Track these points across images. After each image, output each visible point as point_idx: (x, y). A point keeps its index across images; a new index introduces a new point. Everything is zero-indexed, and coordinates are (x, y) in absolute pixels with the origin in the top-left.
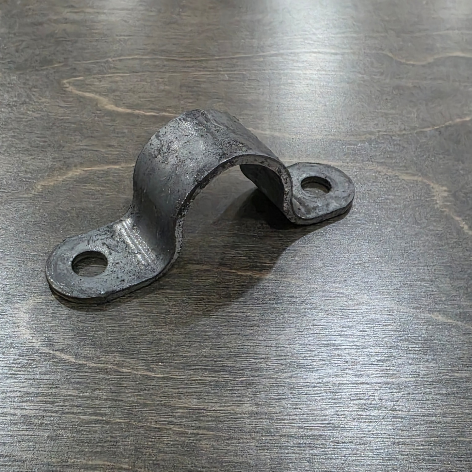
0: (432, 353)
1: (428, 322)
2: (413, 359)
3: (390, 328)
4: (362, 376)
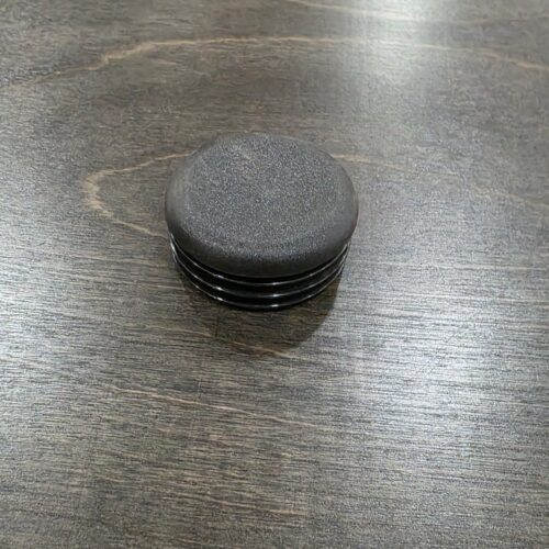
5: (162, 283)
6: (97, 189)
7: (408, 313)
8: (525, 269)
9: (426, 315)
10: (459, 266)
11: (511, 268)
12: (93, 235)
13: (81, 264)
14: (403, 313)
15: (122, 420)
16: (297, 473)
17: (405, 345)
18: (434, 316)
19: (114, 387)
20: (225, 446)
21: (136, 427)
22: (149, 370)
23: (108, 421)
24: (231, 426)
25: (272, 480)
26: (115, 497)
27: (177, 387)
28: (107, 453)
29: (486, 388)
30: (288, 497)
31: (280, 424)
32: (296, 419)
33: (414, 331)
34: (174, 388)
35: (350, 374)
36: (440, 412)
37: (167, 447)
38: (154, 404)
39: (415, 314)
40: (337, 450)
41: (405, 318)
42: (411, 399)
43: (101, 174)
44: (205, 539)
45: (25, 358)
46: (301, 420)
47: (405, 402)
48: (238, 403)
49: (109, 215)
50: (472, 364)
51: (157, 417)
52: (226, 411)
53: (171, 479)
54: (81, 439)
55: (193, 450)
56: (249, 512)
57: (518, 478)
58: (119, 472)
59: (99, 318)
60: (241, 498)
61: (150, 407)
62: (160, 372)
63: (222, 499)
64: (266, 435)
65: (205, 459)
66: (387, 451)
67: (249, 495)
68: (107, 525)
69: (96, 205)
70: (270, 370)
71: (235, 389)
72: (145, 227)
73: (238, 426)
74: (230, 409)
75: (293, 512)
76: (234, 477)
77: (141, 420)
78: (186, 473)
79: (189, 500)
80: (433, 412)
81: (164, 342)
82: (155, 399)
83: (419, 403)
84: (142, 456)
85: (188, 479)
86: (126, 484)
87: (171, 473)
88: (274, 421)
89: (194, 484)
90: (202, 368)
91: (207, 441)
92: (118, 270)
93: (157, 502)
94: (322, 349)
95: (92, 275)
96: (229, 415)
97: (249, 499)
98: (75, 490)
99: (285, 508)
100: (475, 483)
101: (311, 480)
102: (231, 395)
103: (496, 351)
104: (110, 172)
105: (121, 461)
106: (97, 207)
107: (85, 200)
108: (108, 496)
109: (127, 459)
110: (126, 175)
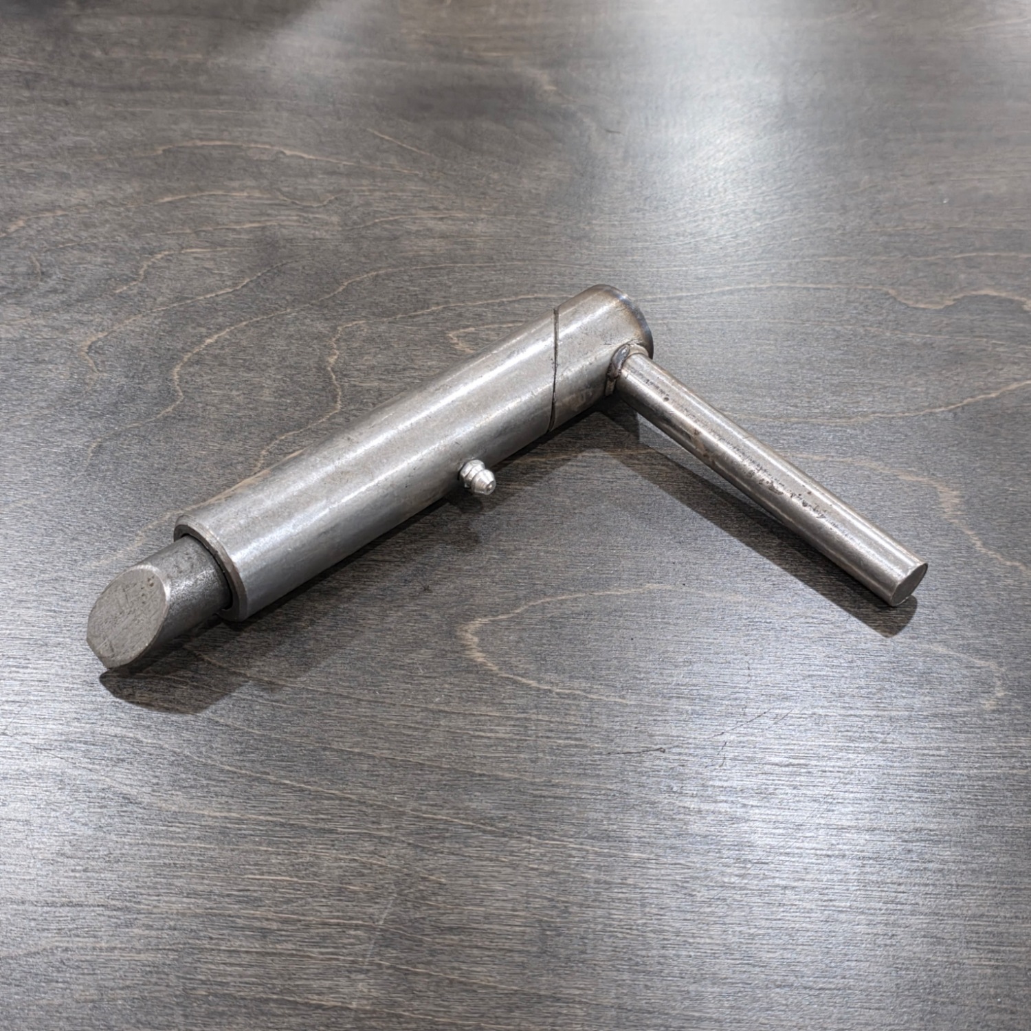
0: (928, 687)
1: (926, 653)
2: (908, 692)
3: (882, 659)
4: (851, 708)
5: (559, 738)
6: (476, 640)
7: (796, 762)
8: (907, 713)
9: (814, 763)
10: (843, 712)
11: (893, 713)
13: (479, 721)
14: (791, 760)
15: (547, 868)
17: (795, 792)
18: (820, 763)
19: (534, 839)
20: (642, 888)
21: (561, 874)
22: (562, 823)
23: (536, 869)
24: (645, 870)
26: (554, 933)
28: (540, 897)
29: (871, 830)
31: (689, 867)
33: (803, 779)
34: (589, 838)
35: (747, 821)
36: (830, 853)
37: (592, 890)
39: (802, 762)
40: (741, 889)
41: (793, 765)
42: (803, 842)
43: (478, 623)
45: (448, 814)
47: (798, 845)
48: (650, 850)
49: (495, 668)
50: (857, 808)
51: (578, 865)
52: (639, 857)
53: (600, 917)
54: (514, 886)
55: (614, 892)
57: (899, 907)
58: (554, 913)
59: (507, 775)
60: (662, 931)
61: (570, 856)
62: (573, 824)
63: (646, 932)
64: (678, 877)
65: (627, 900)
66: (785, 888)
67: (669, 928)
68: (553, 957)
69: (479, 657)
70: (674, 819)
71: (645, 838)
72: (533, 679)
73: (652, 871)
74: (642, 855)
76: (654, 914)
77: (564, 868)
78: (613, 912)
79: (620, 935)
80: (824, 852)
81: (572, 796)
82: (573, 848)
83: (811, 845)
84: (572, 899)
85: (615, 917)
86: (561, 922)
87: (599, 912)
88: (683, 865)
89: (621, 920)
90: (611, 819)
91: (625, 884)
92: (514, 726)
93: (592, 936)
94: (718, 798)
95: (491, 731)
96: (642, 861)
97: (670, 931)
98: (518, 929)
99: (700, 938)
100: (862, 913)
102: (641, 843)
103: (879, 796)
104: (485, 620)
105: (553, 903)
106: (480, 660)
107: (467, 652)
108: (548, 933)
109: (558, 901)
110: (503, 623)
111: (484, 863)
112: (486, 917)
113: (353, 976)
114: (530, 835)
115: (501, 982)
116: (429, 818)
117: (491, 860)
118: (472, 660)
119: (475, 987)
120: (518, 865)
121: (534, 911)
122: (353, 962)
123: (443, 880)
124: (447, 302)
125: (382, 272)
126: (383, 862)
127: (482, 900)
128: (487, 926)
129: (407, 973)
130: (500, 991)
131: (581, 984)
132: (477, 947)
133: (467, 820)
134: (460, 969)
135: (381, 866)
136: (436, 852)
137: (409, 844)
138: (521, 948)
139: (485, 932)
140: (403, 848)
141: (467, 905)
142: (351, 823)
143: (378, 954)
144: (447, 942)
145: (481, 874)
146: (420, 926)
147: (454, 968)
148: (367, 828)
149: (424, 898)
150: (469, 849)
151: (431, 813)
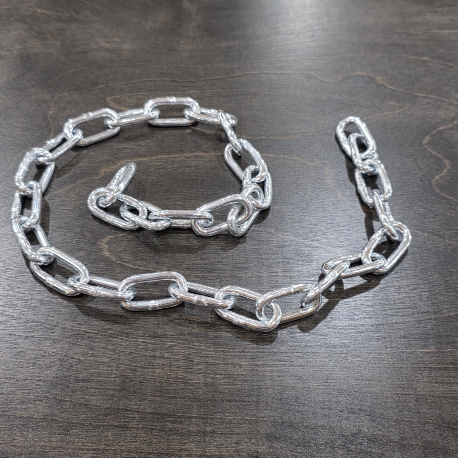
12: (108, 269)
15: (129, 351)
16: (199, 367)
19: (124, 338)
20: (171, 359)
21: (135, 353)
22: (138, 330)
23: (123, 352)
24: (172, 350)
25: (190, 370)
26: (129, 381)
27: (150, 336)
28: (124, 364)
30: (196, 376)
31: (192, 348)
32: (199, 346)
34: (149, 337)
37: (148, 360)
38: (141, 344)
40: (215, 357)
43: (108, 238)
44: (165, 394)
45: (85, 328)
46: (201, 346)
48: (176, 341)
49: (114, 259)
51: (143, 349)
52: (171, 345)
53: (150, 372)
54: (113, 360)
55: (158, 361)
56: (181, 382)
58: (130, 371)
60: (178, 378)
61: (140, 345)
62: (143, 330)
63: (170, 379)
64: (187, 353)
65: (163, 364)
67: (180, 376)
68: (127, 391)
69: (107, 254)
70: (188, 326)
71: (174, 335)
72: (131, 264)
73: (176, 350)
74: (172, 344)
75: (197, 382)
76: (175, 370)
77: (136, 351)
78: (156, 370)
79: (158, 380)
82: (141, 342)
84: (138, 365)
85: (157, 372)
86: (132, 376)
87: (150, 370)
88: (190, 347)
89: (159, 374)
90: (160, 328)
91: (163, 357)
93: (146, 381)
96: (172, 346)
97: (181, 378)
98: (113, 379)
99: (194, 380)
101: (205, 369)
102: (173, 338)
104: (112, 237)
105: (130, 367)
106: (108, 255)
107: (102, 252)
108: (126, 380)
109: (132, 366)
110: (120, 238)
111: (100, 350)
112: (99, 374)
113: (36, 402)
114: (123, 336)
115: (102, 403)
116: (77, 330)
117: (104, 348)
118: (104, 256)
119: (91, 406)
120: (116, 350)
121: (121, 371)
122: (38, 396)
123: (81, 358)
124: (107, 83)
125: (78, 69)
126: (55, 350)
127: (98, 367)
128: (99, 378)
129: (61, 401)
130: (102, 408)
131: (139, 403)
132: (94, 388)
133: (94, 330)
134: (85, 398)
135: (53, 352)
136: (79, 345)
137: (67, 342)
138: (113, 388)
139: (98, 381)
140: (64, 344)
141: (90, 369)
142: (41, 333)
143: (49, 392)
144: (80, 386)
145: (98, 354)
146: (69, 379)
147: (83, 398)
148: (49, 335)
149: (72, 366)
150: (94, 344)
151: (78, 327)
